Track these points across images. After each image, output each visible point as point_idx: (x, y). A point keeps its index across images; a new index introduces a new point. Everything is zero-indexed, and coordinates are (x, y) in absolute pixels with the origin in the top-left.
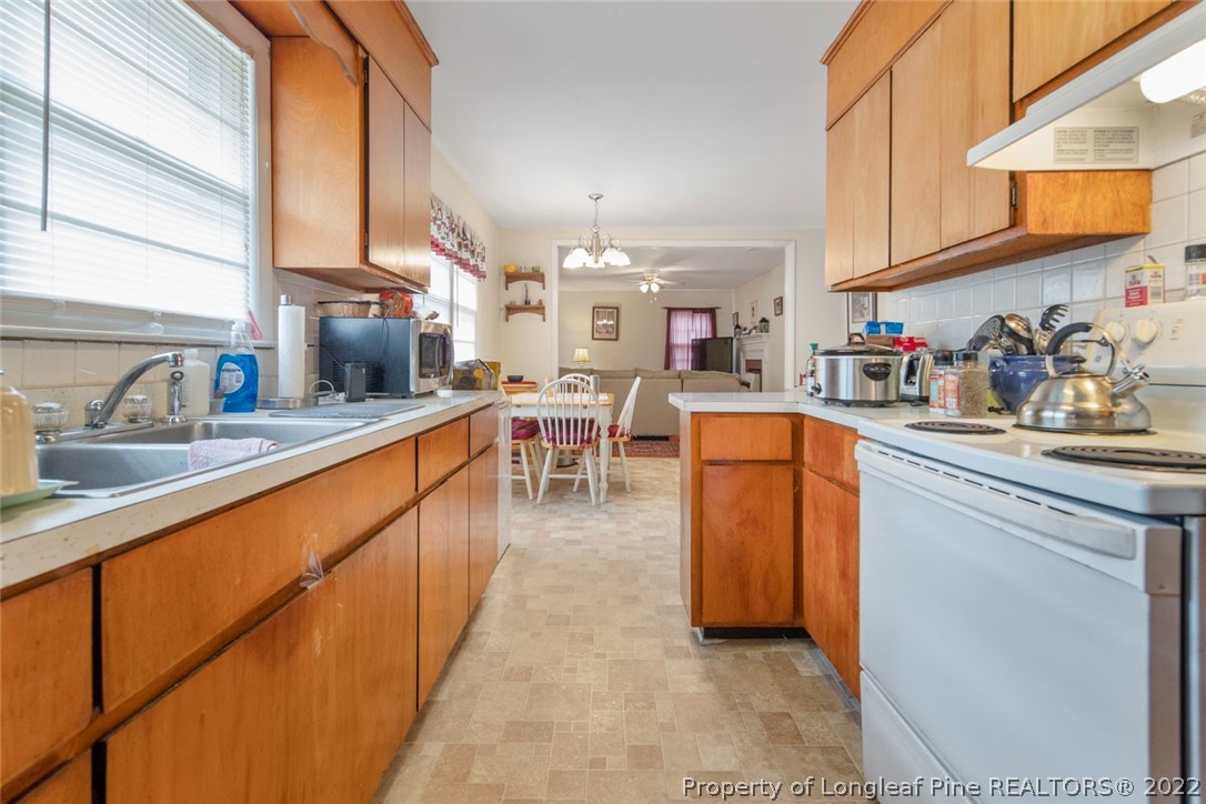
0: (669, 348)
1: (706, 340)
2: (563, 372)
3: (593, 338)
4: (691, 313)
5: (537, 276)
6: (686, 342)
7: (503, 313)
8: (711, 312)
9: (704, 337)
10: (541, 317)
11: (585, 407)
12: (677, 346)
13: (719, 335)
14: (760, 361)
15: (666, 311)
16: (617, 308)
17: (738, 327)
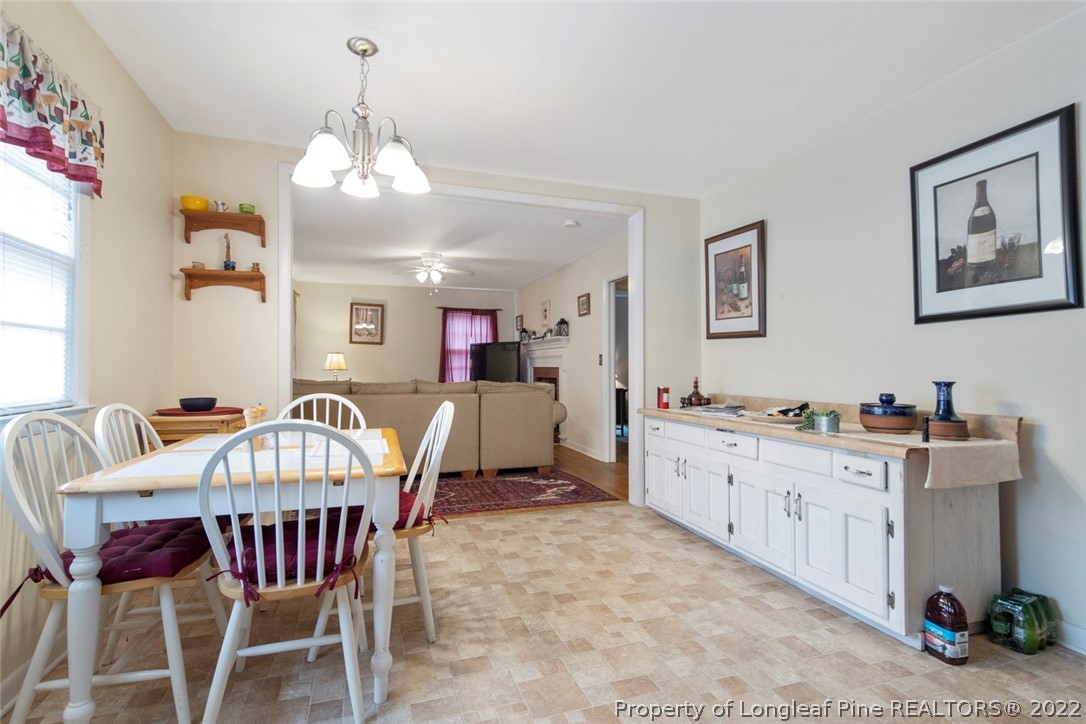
0: (445, 354)
1: (487, 344)
2: (300, 387)
3: (351, 342)
4: (470, 315)
5: (251, 223)
6: (464, 348)
7: (179, 285)
8: (492, 315)
9: (484, 341)
10: (256, 294)
11: (338, 482)
12: (454, 352)
13: (502, 339)
14: (556, 369)
15: (441, 311)
16: (382, 306)
17: (524, 331)
